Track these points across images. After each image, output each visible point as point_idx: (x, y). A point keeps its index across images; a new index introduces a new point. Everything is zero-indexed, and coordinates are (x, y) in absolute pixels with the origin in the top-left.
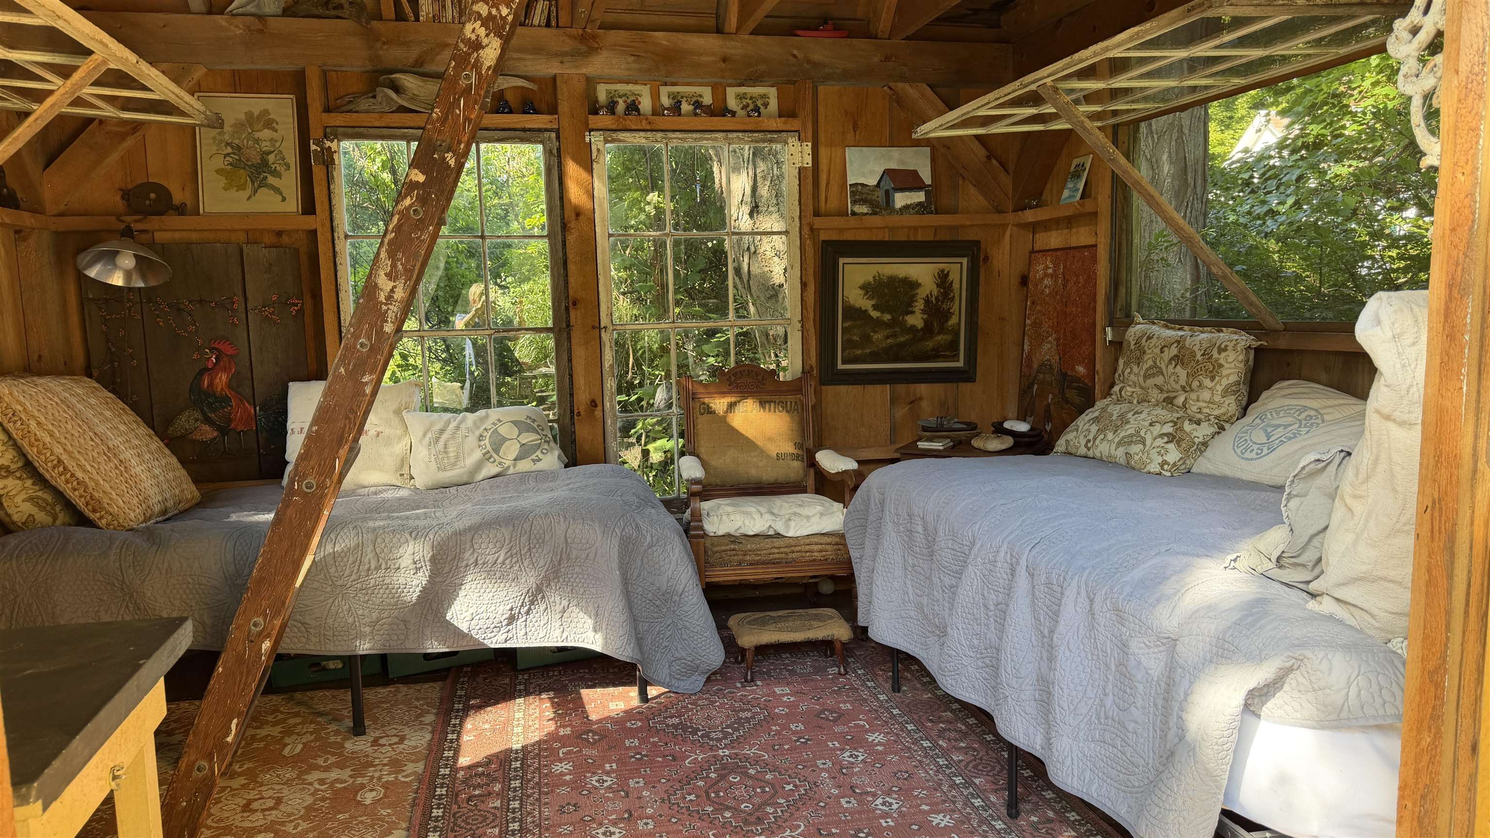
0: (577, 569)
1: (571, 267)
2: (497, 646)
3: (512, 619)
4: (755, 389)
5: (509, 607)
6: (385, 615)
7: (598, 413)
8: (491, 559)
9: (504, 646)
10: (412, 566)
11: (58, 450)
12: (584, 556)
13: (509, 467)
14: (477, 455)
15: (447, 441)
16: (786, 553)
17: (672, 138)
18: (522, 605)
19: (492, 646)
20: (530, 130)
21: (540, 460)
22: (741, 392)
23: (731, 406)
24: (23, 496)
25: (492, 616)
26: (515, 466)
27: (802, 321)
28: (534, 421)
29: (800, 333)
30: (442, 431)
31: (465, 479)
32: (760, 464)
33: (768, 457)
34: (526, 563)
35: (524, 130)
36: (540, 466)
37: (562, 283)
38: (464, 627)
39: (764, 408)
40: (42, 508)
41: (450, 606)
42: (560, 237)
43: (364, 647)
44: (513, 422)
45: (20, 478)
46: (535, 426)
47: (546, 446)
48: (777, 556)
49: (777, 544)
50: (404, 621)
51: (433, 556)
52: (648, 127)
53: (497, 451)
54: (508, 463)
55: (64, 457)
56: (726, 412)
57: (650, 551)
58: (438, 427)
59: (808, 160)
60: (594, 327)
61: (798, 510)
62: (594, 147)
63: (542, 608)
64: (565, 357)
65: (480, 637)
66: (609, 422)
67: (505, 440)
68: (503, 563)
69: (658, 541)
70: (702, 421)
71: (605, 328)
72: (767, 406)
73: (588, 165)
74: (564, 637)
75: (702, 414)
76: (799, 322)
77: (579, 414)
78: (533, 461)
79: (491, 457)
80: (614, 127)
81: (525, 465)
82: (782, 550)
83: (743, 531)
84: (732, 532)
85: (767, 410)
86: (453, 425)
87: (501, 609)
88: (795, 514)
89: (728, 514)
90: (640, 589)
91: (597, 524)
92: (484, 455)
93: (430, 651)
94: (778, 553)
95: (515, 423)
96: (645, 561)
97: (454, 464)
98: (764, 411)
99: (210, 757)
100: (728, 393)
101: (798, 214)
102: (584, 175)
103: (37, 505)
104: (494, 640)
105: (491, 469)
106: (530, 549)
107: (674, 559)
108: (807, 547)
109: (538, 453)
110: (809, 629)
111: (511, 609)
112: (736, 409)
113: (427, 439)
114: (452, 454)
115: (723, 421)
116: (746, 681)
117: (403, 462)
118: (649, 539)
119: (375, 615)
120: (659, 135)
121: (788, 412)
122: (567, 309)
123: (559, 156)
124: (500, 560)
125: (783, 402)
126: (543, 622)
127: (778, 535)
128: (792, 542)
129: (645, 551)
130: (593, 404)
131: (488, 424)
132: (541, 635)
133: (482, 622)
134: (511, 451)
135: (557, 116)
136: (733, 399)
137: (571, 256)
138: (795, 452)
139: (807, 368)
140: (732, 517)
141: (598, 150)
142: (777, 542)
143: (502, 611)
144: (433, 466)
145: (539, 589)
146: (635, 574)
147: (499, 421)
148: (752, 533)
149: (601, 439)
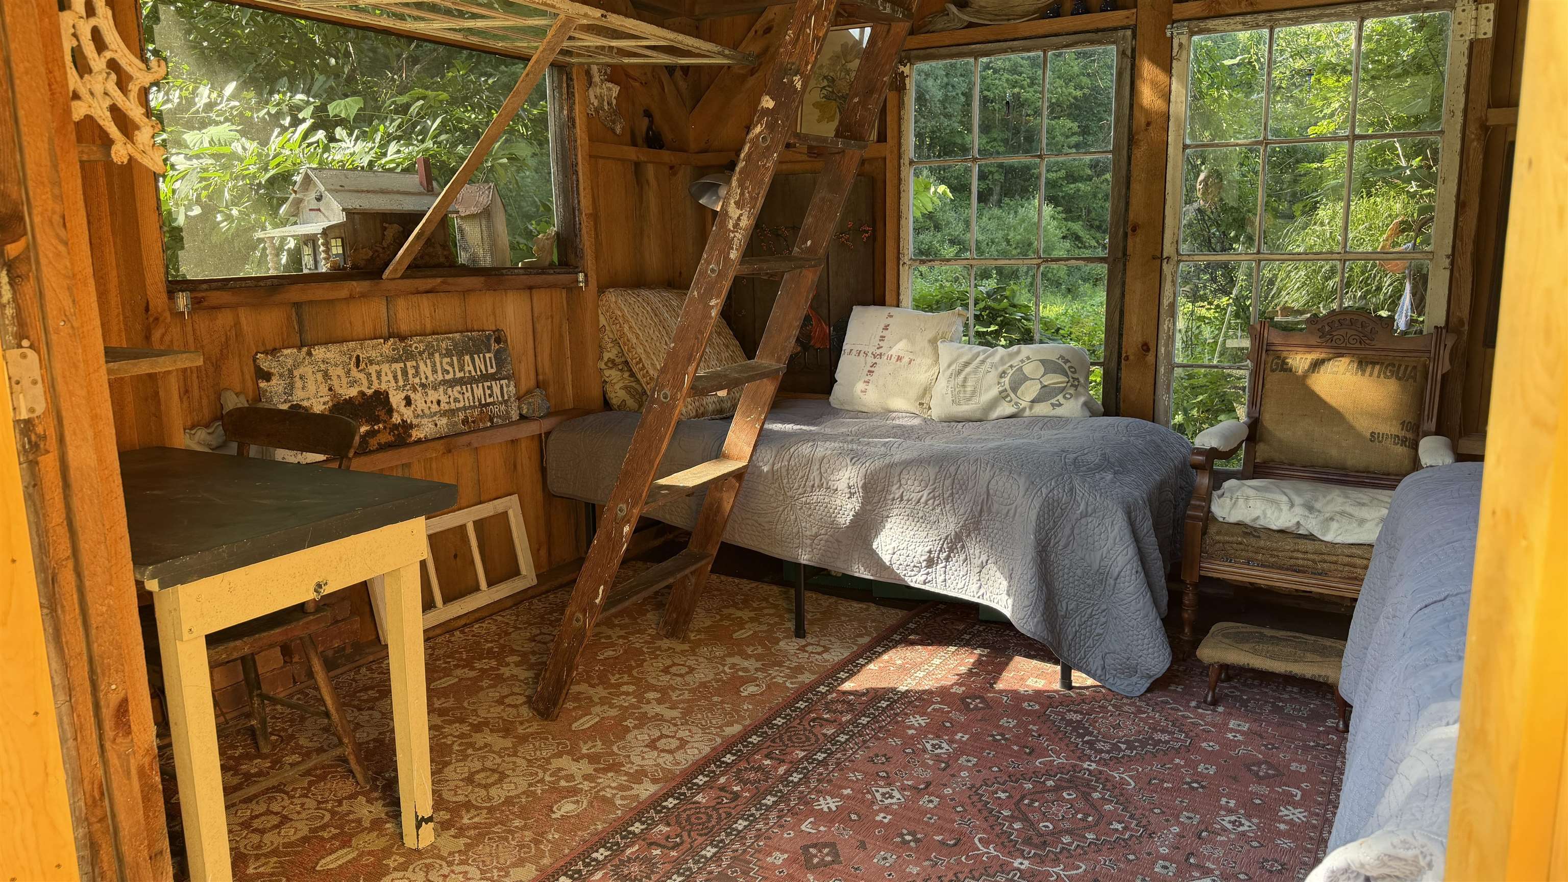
0: (997, 524)
1: (1136, 187)
2: (917, 586)
3: (930, 563)
4: (1357, 345)
5: (927, 549)
6: (823, 532)
7: (1150, 358)
8: (915, 496)
9: (923, 587)
10: (847, 490)
11: (640, 350)
12: (1005, 512)
13: (1024, 409)
14: (994, 392)
15: (968, 374)
16: (1314, 561)
17: (1278, 20)
18: (940, 551)
19: (912, 585)
20: (1103, 30)
21: (1060, 405)
22: (1332, 347)
23: (1316, 365)
24: (621, 384)
25: (912, 554)
26: (1031, 408)
27: (1453, 257)
28: (1067, 361)
29: (1448, 273)
30: (967, 364)
31: (978, 415)
32: (1344, 444)
33: (1359, 435)
34: (948, 507)
35: (1097, 31)
36: (1059, 411)
37: (1122, 205)
38: (886, 559)
39: (1364, 371)
40: (632, 396)
41: (876, 536)
42: (1125, 152)
43: (805, 558)
44: (1041, 361)
45: (621, 370)
46: (1066, 367)
47: (1072, 391)
48: (1301, 562)
49: (1301, 547)
50: (837, 541)
51: (865, 484)
52: (1249, 9)
53: (1014, 390)
54: (1024, 404)
55: (643, 356)
56: (1308, 371)
57: (1083, 521)
58: (965, 359)
59: (1487, 29)
60: (1154, 258)
61: (1349, 509)
62: (1176, 42)
63: (963, 557)
64: (1118, 292)
65: (901, 572)
66: (1162, 370)
67: (1026, 378)
68: (926, 503)
69: (1094, 511)
70: (1273, 379)
71: (1168, 258)
72: (1369, 370)
73: (1166, 65)
74: (980, 593)
75: (1273, 371)
76: (1448, 257)
77: (1127, 358)
78: (1053, 405)
79: (1008, 395)
80: (1205, 14)
81: (1042, 409)
82: (1310, 556)
83: (1262, 522)
84: (1247, 520)
85: (1367, 373)
86: (981, 358)
87: (919, 549)
88: (1342, 513)
89: (1247, 499)
90: (1066, 561)
91: (1023, 480)
92: (1001, 392)
93: (857, 575)
94: (1303, 559)
95: (1043, 362)
96: (1076, 531)
97: (969, 399)
98: (1363, 375)
99: (584, 612)
100: (1318, 347)
101: (1462, 106)
102: (1162, 77)
103: (629, 393)
104: (914, 579)
105: (1006, 409)
106: (952, 494)
107: (1112, 536)
108: (1346, 560)
109: (1060, 397)
110: (1296, 661)
111: (930, 552)
112: (1323, 369)
113: (950, 371)
114: (969, 389)
115: (1301, 382)
116: (1205, 702)
117: (926, 391)
118: (1082, 507)
119: (814, 530)
120: (1262, 17)
121: (1399, 379)
122: (1126, 235)
123: (1133, 58)
124: (923, 500)
125: (1394, 365)
126: (962, 573)
127: (1311, 537)
128: (1324, 549)
129: (1077, 520)
130: (1146, 347)
131: (1015, 362)
132: (960, 586)
133: (902, 558)
134: (1030, 391)
135: (1134, 10)
136: (1323, 356)
137: (1135, 173)
138: (1402, 434)
139: (1454, 320)
140: (1251, 503)
141: (1181, 45)
142: (1309, 546)
143: (920, 553)
144: (949, 398)
145: (958, 537)
146: (1062, 543)
147: (1028, 358)
148: (1275, 528)
149: (1150, 389)
